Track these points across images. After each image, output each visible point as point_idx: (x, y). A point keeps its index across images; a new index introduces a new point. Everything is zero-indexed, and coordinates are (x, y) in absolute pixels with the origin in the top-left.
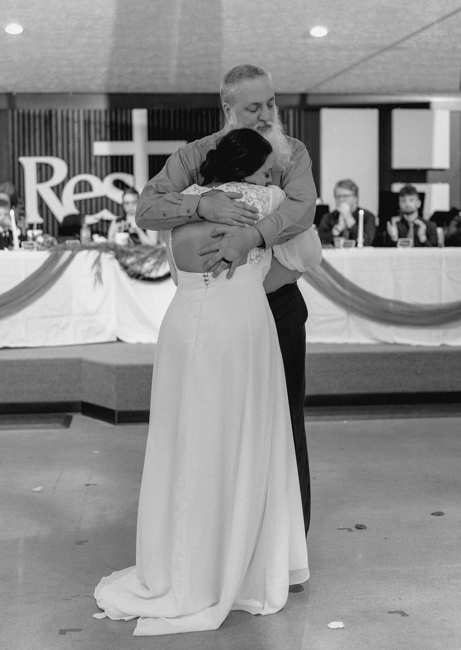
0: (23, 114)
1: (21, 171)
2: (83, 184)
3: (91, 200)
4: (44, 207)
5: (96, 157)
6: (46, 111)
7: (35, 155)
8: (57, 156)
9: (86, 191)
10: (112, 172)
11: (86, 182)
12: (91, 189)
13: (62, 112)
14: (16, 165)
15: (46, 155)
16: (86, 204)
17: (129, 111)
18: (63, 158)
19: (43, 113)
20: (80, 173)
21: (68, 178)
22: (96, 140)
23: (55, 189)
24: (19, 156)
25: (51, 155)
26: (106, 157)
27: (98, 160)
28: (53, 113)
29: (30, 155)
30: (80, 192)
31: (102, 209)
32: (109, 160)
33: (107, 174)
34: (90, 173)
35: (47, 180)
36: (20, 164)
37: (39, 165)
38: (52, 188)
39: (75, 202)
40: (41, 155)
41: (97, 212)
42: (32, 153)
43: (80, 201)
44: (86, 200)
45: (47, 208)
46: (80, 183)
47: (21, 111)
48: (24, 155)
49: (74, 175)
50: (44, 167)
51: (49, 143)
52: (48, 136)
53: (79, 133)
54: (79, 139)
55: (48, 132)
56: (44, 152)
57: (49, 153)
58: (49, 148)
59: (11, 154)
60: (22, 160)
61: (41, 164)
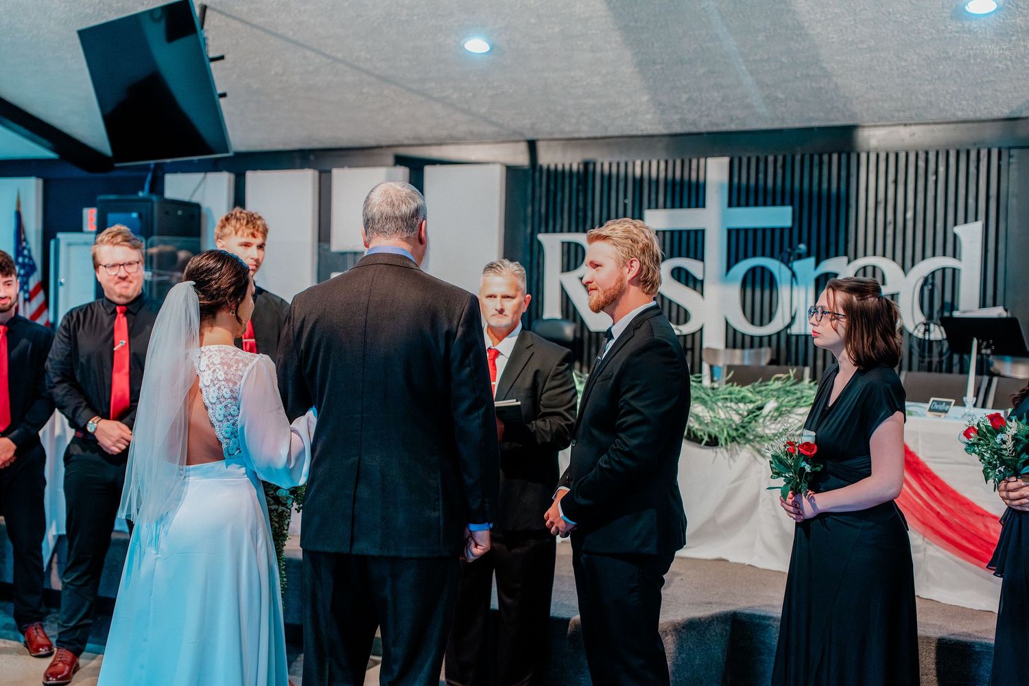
0: (548, 169)
1: (542, 254)
4: (571, 309)
6: (579, 164)
7: (561, 231)
10: (672, 256)
13: (602, 164)
14: (536, 244)
15: (577, 231)
17: (702, 161)
19: (575, 167)
22: (649, 208)
24: (540, 232)
26: (664, 232)
28: (591, 167)
29: (554, 231)
32: (668, 236)
35: (576, 267)
37: (566, 246)
38: (581, 280)
40: (569, 231)
42: (558, 228)
45: (575, 308)
47: (545, 167)
48: (547, 231)
50: (573, 248)
51: (581, 214)
52: (581, 204)
53: (625, 197)
54: (625, 205)
55: (581, 199)
56: (573, 227)
57: (581, 228)
58: (581, 220)
59: (529, 230)
60: (542, 237)
61: (569, 243)
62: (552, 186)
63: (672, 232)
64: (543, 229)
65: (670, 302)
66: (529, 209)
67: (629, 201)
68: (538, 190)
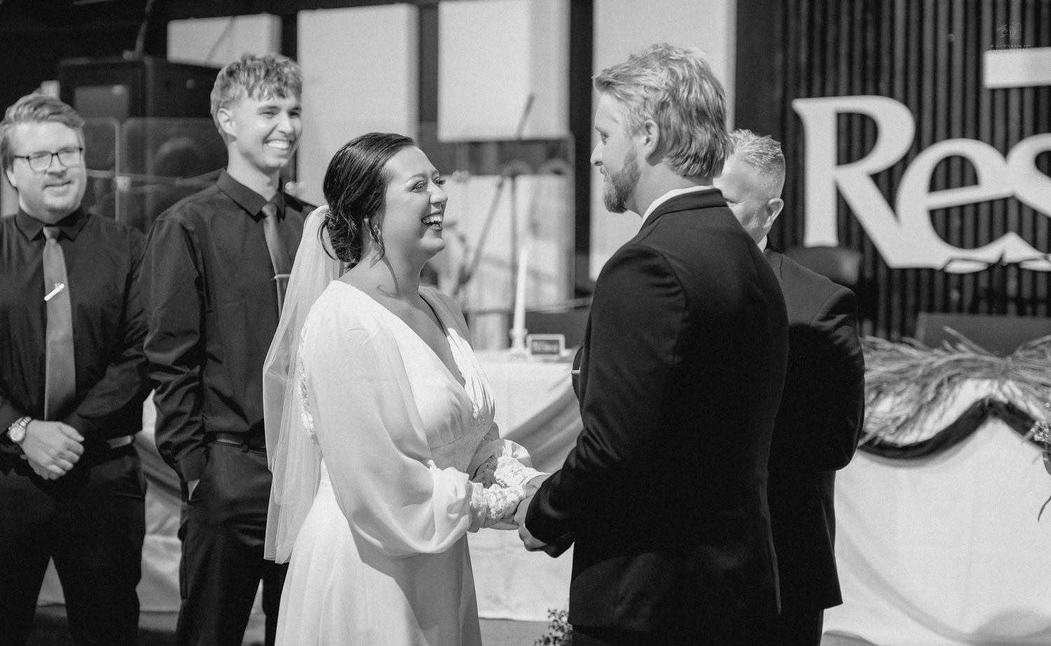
1: (801, 135)
2: (956, 165)
3: (976, 205)
4: (855, 229)
5: (993, 91)
7: (836, 94)
8: (891, 95)
9: (963, 184)
10: (1036, 131)
11: (963, 160)
12: (975, 181)
14: (790, 119)
15: (864, 92)
16: (962, 216)
18: (906, 102)
20: (949, 136)
21: (918, 146)
23: (883, 180)
24: (798, 96)
25: (877, 92)
26: (1022, 90)
27: (1000, 98)
29: (823, 94)
30: (948, 186)
31: (1005, 231)
32: (1029, 96)
33: (1021, 137)
34: (977, 136)
35: (861, 155)
36: (798, 120)
37: (844, 120)
38: (875, 177)
39: (933, 213)
40: (850, 93)
41: (991, 239)
42: (829, 88)
43: (947, 210)
44: (962, 208)
46: (948, 160)
48: (810, 95)
49: (934, 141)
50: (856, 123)
51: (870, 63)
52: (870, 46)
53: (950, 30)
54: (950, 45)
55: (870, 35)
56: (857, 84)
57: (870, 87)
58: (870, 75)
59: (778, 93)
60: (803, 106)
61: (850, 115)
62: (818, 18)
63: (1037, 90)
64: (803, 91)
65: (1035, 213)
66: (779, 58)
67: (957, 37)
68: (792, 23)
